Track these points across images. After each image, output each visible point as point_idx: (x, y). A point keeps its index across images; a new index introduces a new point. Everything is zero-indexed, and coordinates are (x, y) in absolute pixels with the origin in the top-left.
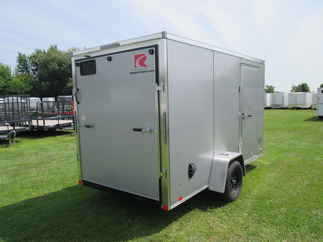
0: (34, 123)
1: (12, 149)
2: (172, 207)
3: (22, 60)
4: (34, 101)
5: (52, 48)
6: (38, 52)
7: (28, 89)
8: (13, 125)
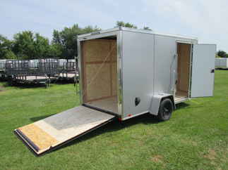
0: (61, 75)
1: (48, 90)
2: (124, 119)
3: (56, 34)
4: (62, 62)
5: (75, 26)
6: (66, 29)
7: (59, 54)
8: (49, 76)
